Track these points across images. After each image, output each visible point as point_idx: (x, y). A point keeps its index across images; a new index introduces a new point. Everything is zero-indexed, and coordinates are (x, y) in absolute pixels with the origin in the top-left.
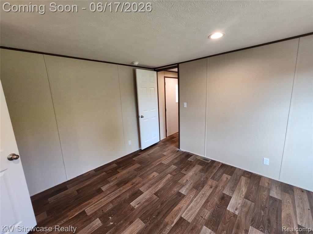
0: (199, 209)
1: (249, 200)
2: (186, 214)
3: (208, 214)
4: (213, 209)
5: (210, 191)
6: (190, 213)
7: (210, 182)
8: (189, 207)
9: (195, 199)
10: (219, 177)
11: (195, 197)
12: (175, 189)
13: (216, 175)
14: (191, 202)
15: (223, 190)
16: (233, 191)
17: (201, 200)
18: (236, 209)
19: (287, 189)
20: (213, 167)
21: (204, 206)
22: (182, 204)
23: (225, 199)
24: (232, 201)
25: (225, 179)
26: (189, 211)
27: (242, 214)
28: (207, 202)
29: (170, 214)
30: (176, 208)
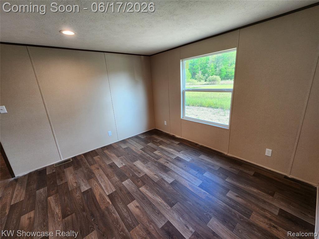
0: (109, 182)
1: (120, 156)
2: (108, 191)
3: (116, 178)
4: (115, 175)
5: (101, 170)
6: (109, 189)
7: (93, 168)
8: (104, 188)
9: (100, 182)
10: (93, 161)
11: (98, 181)
12: (77, 195)
13: (90, 162)
14: (100, 185)
15: (106, 164)
16: (110, 159)
17: (103, 178)
18: (122, 164)
19: (124, 141)
20: (80, 160)
21: (109, 178)
22: (97, 192)
23: (113, 166)
24: (116, 163)
25: (98, 159)
26: (106, 189)
27: (126, 163)
28: (107, 176)
29: (100, 204)
30: (98, 197)
